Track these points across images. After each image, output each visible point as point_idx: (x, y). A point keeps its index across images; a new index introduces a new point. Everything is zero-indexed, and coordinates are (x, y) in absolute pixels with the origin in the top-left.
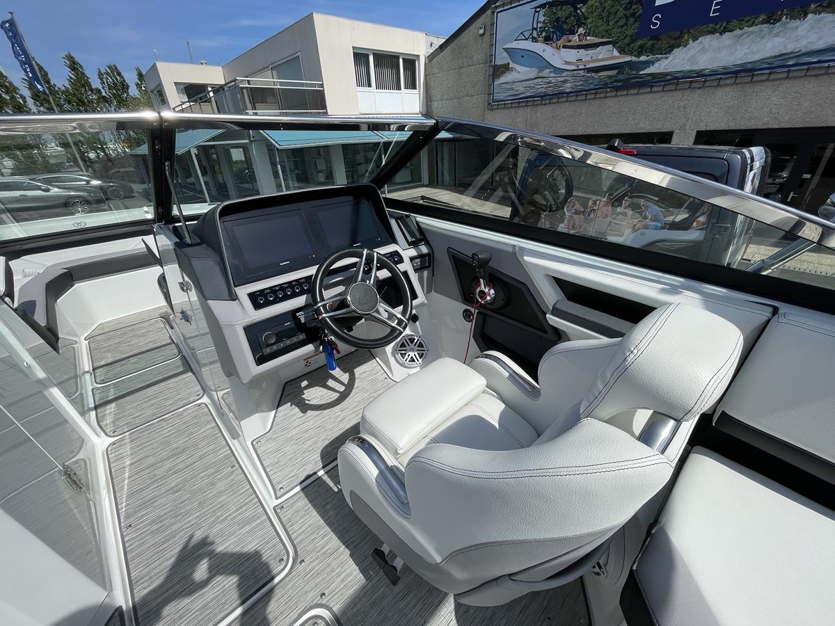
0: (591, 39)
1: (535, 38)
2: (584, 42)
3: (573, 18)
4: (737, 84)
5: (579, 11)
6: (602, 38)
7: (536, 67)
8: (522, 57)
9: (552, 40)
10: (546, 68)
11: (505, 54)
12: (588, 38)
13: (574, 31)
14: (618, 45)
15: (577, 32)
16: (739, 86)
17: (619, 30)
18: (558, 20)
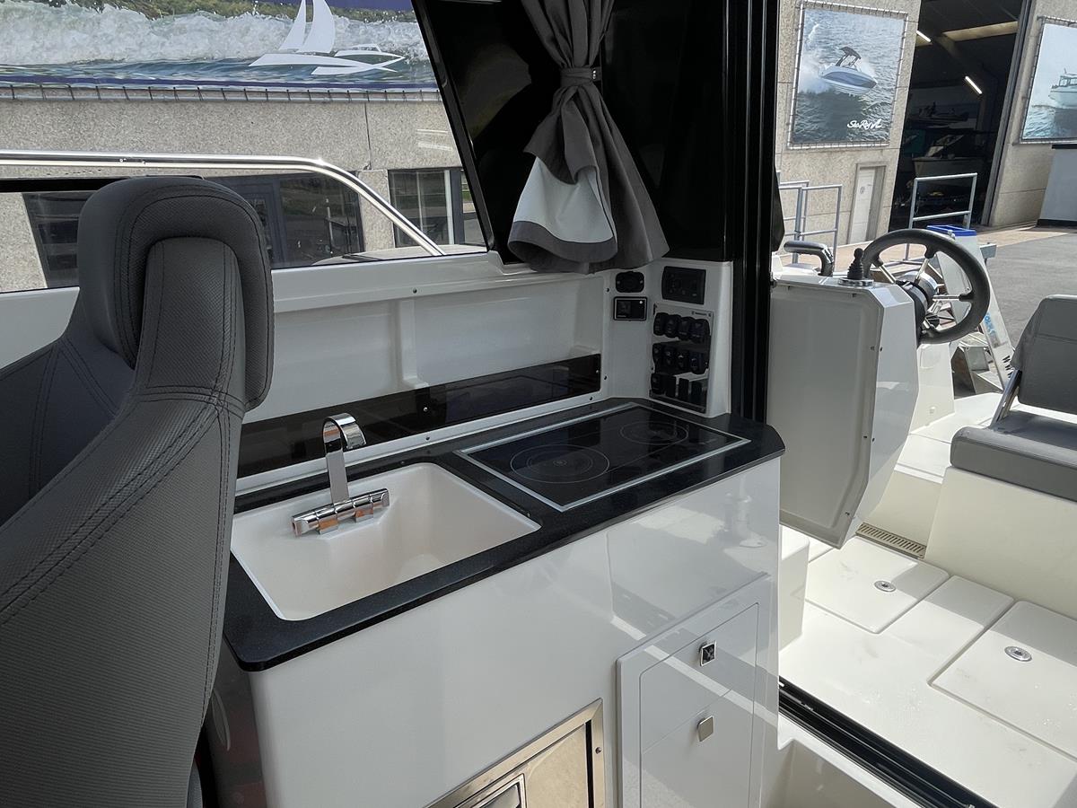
4: (50, 101)
16: (54, 105)
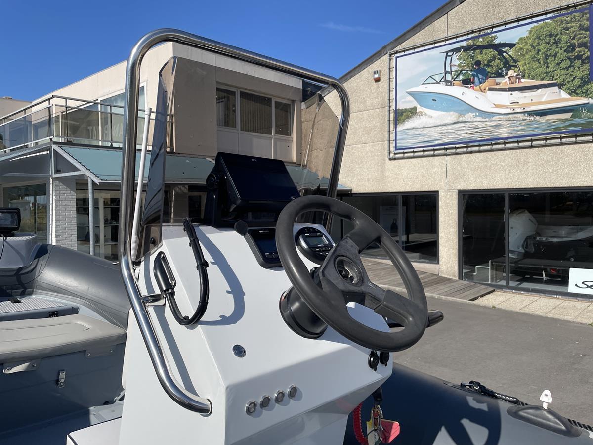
0: (526, 82)
1: (450, 81)
2: (517, 85)
3: (498, 61)
5: (504, 54)
6: (542, 79)
7: (454, 111)
8: (434, 100)
9: (473, 83)
10: (468, 112)
11: (410, 98)
12: (522, 80)
13: (501, 73)
14: (565, 87)
15: (506, 74)
17: (563, 72)
18: (478, 63)
